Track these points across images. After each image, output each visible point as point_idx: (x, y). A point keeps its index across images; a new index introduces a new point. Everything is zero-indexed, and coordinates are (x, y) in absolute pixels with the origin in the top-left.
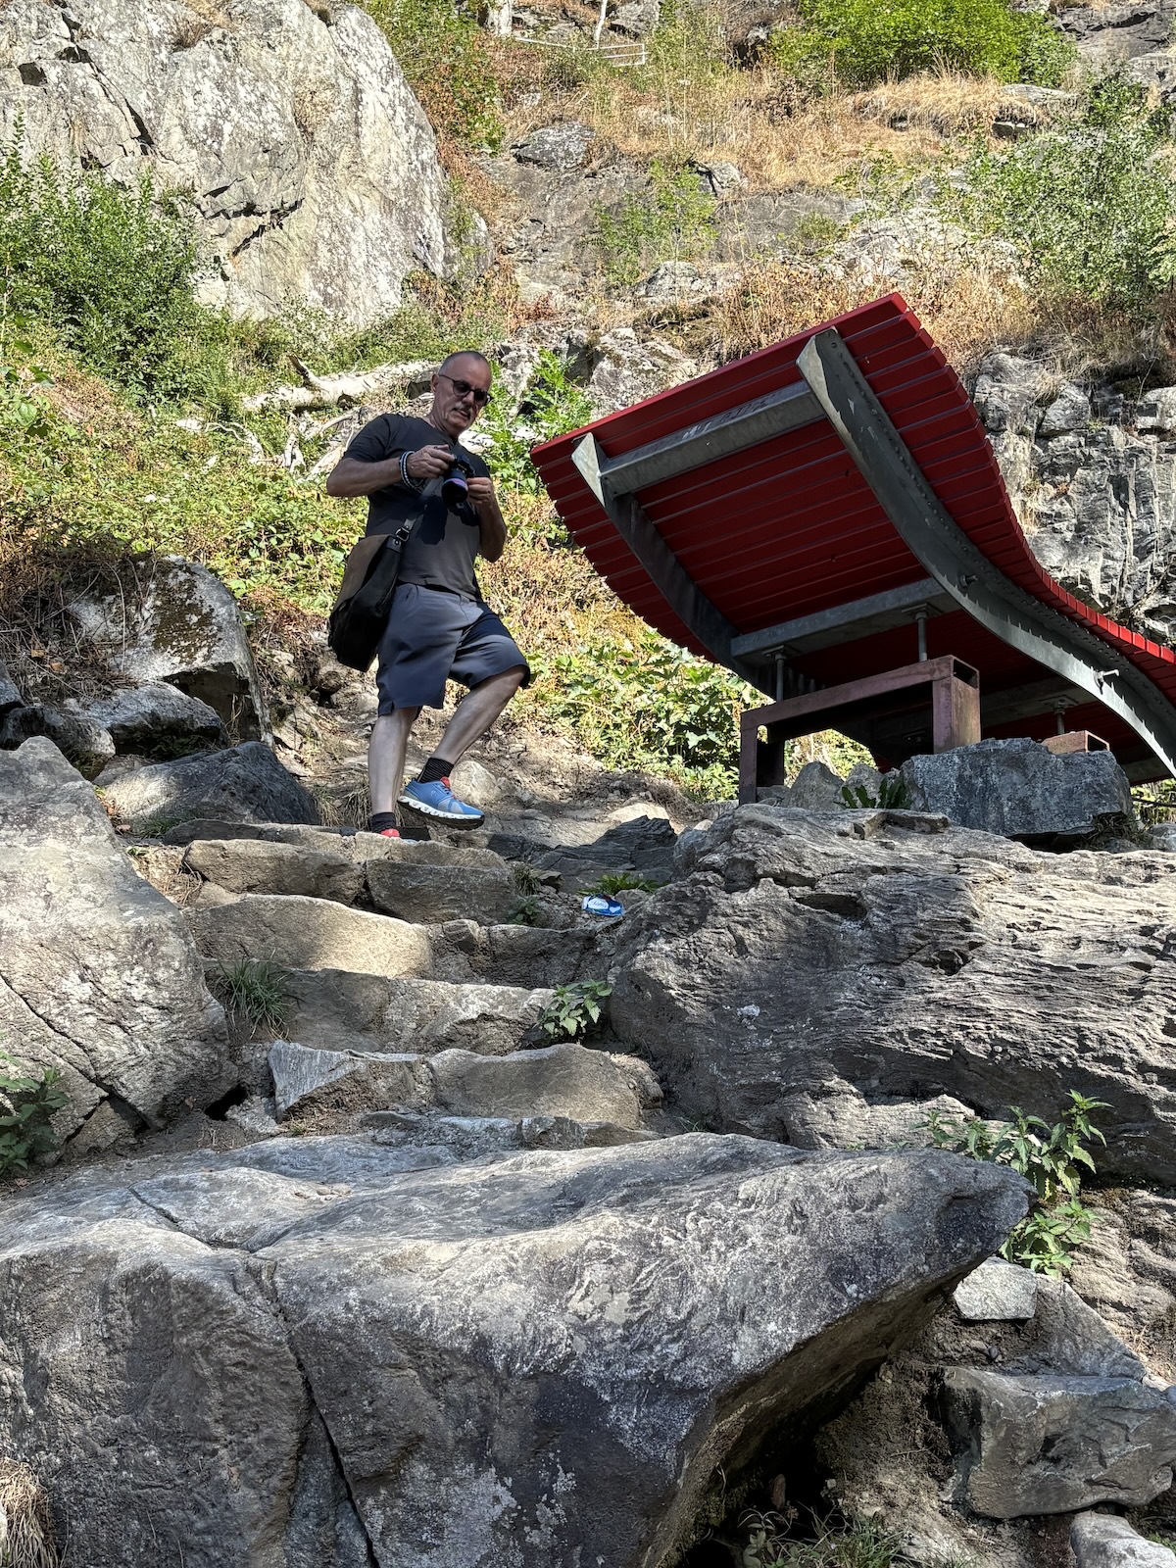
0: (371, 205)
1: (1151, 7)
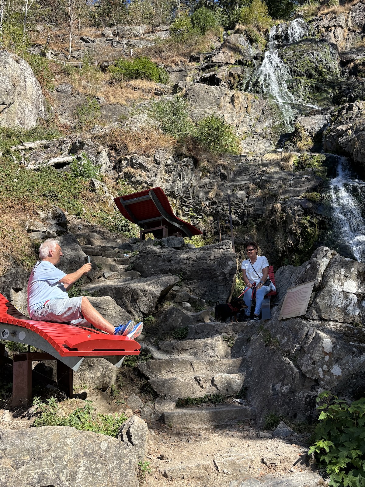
1: (183, 69)
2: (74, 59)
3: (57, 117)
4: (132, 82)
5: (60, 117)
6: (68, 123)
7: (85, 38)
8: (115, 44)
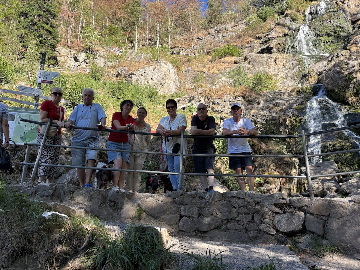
0: (172, 81)
1: (252, 45)
2: (194, 50)
3: (185, 85)
4: (223, 59)
5: (186, 85)
6: (190, 87)
7: (200, 37)
8: (216, 38)
